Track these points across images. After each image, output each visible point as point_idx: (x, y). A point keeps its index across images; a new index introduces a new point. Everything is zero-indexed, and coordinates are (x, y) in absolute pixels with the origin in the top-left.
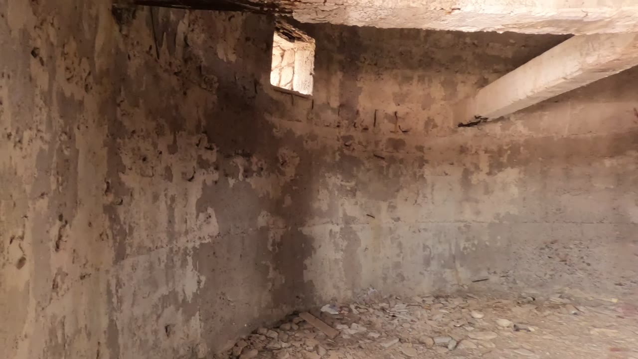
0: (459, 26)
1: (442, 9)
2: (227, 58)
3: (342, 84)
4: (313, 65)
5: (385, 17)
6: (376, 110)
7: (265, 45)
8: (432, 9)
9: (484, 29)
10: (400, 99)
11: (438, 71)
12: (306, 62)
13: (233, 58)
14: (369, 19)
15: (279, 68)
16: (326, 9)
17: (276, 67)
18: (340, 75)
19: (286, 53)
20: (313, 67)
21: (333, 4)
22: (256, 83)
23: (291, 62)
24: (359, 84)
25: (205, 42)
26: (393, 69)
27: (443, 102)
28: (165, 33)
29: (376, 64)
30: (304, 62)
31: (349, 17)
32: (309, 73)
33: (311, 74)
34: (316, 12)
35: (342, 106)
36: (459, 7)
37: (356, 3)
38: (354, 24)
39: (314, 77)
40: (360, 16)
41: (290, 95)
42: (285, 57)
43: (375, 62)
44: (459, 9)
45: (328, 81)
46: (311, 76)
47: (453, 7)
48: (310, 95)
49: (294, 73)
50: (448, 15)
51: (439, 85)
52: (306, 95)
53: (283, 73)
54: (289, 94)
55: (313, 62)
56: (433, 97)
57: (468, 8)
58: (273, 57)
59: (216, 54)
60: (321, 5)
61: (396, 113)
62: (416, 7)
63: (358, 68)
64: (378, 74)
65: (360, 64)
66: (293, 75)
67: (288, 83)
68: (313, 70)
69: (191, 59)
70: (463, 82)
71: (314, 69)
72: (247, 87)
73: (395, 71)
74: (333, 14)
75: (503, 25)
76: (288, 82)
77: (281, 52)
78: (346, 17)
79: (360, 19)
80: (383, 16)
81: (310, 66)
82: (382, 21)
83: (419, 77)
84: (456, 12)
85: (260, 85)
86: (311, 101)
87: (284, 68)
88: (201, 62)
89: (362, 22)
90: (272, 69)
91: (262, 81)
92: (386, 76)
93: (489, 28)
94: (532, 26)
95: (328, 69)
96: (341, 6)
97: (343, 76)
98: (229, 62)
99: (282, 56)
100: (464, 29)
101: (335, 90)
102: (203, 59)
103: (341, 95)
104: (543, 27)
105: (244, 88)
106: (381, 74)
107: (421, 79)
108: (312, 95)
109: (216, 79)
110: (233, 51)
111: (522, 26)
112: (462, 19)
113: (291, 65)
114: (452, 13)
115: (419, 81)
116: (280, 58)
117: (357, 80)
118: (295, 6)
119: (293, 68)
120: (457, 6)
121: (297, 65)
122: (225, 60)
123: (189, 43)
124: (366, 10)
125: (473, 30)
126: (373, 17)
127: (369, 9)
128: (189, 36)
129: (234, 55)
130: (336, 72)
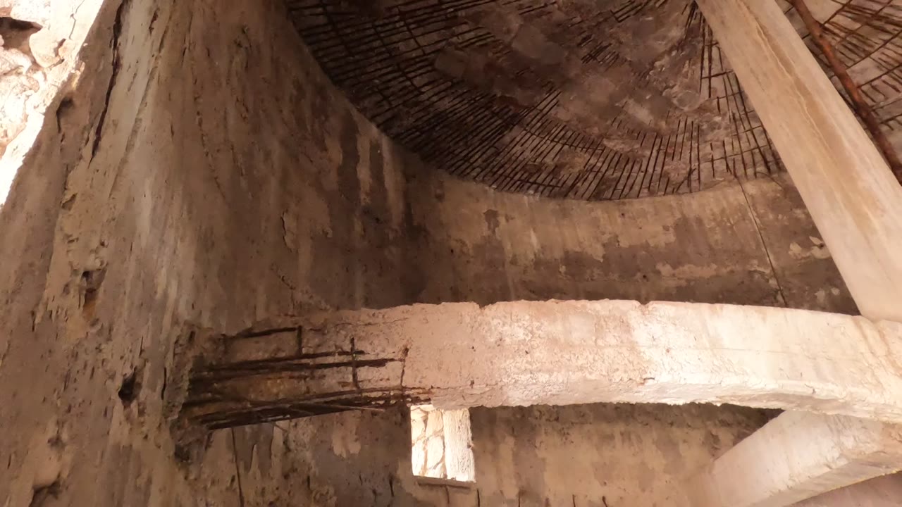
0: (659, 398)
1: (630, 379)
2: (348, 451)
3: (516, 456)
4: (470, 431)
5: (558, 393)
6: (574, 496)
7: (399, 416)
8: (618, 380)
9: (695, 400)
10: (605, 473)
11: (645, 423)
12: (459, 427)
13: (355, 448)
14: (537, 397)
15: (423, 440)
16: (474, 392)
17: (418, 439)
18: (510, 441)
19: (429, 416)
20: (470, 435)
21: (485, 386)
22: (392, 480)
23: (439, 429)
24: (541, 453)
25: (314, 437)
26: (582, 423)
27: (668, 477)
28: (255, 446)
29: (557, 419)
30: (457, 429)
31: (508, 397)
32: (466, 444)
33: (469, 446)
34: (463, 397)
35: (522, 493)
36: (652, 377)
37: (514, 381)
38: (518, 405)
39: (474, 451)
40: (524, 395)
41: (444, 488)
42: (429, 422)
43: (555, 416)
44: (654, 379)
45: (495, 453)
46: (470, 450)
47: (644, 377)
48: (472, 482)
49: (444, 447)
50: (641, 387)
51: (654, 447)
52: (467, 482)
53: (429, 448)
54: (441, 486)
55: (469, 428)
56: (651, 468)
57: (663, 378)
58: (412, 423)
59: (331, 449)
60: (468, 389)
61: (604, 499)
62: (596, 380)
63: (533, 428)
64: (564, 434)
65: (534, 422)
66: (444, 449)
67: (438, 464)
68: (470, 439)
69: (294, 470)
70: (685, 441)
71: (473, 439)
72: (379, 490)
73: (587, 427)
74: (485, 396)
75: (717, 397)
76: (439, 461)
77: (423, 414)
78: (505, 397)
79: (525, 398)
80: (554, 392)
81: (467, 435)
82: (555, 397)
83: (622, 434)
84: (650, 382)
85: (399, 481)
86: (476, 493)
87: (430, 439)
88: (310, 469)
89: (528, 401)
90: (413, 442)
91: (400, 473)
92: (575, 435)
93: (700, 399)
94: (755, 399)
95: (492, 435)
96: (495, 387)
97: (515, 444)
98: (351, 456)
99: (425, 421)
100: (670, 402)
101: (507, 465)
102: (313, 463)
103: (518, 475)
104: (768, 400)
105: (374, 492)
106: (568, 434)
107: (626, 436)
108: (475, 481)
109: (332, 491)
110: (355, 437)
111: (742, 399)
112: (662, 389)
113: (439, 434)
114: (646, 384)
115: (623, 441)
116: (423, 425)
117: (536, 447)
118: (433, 393)
119: (443, 438)
120: (648, 375)
121: (447, 433)
122: (344, 455)
123: (292, 446)
124: (529, 388)
125: (681, 402)
126: (542, 394)
127: (534, 387)
128: (291, 437)
129: (358, 442)
130: (504, 437)
